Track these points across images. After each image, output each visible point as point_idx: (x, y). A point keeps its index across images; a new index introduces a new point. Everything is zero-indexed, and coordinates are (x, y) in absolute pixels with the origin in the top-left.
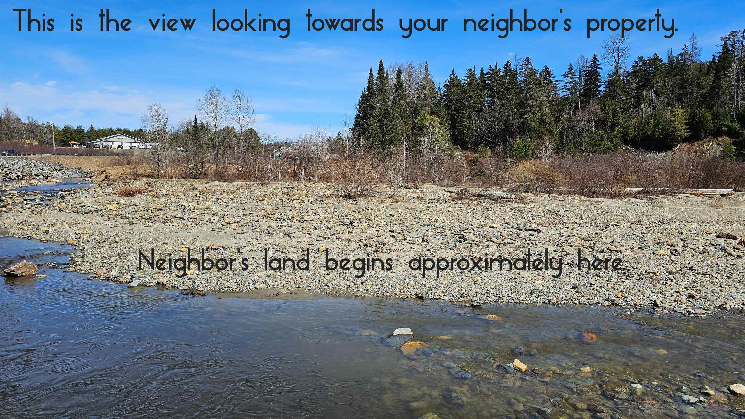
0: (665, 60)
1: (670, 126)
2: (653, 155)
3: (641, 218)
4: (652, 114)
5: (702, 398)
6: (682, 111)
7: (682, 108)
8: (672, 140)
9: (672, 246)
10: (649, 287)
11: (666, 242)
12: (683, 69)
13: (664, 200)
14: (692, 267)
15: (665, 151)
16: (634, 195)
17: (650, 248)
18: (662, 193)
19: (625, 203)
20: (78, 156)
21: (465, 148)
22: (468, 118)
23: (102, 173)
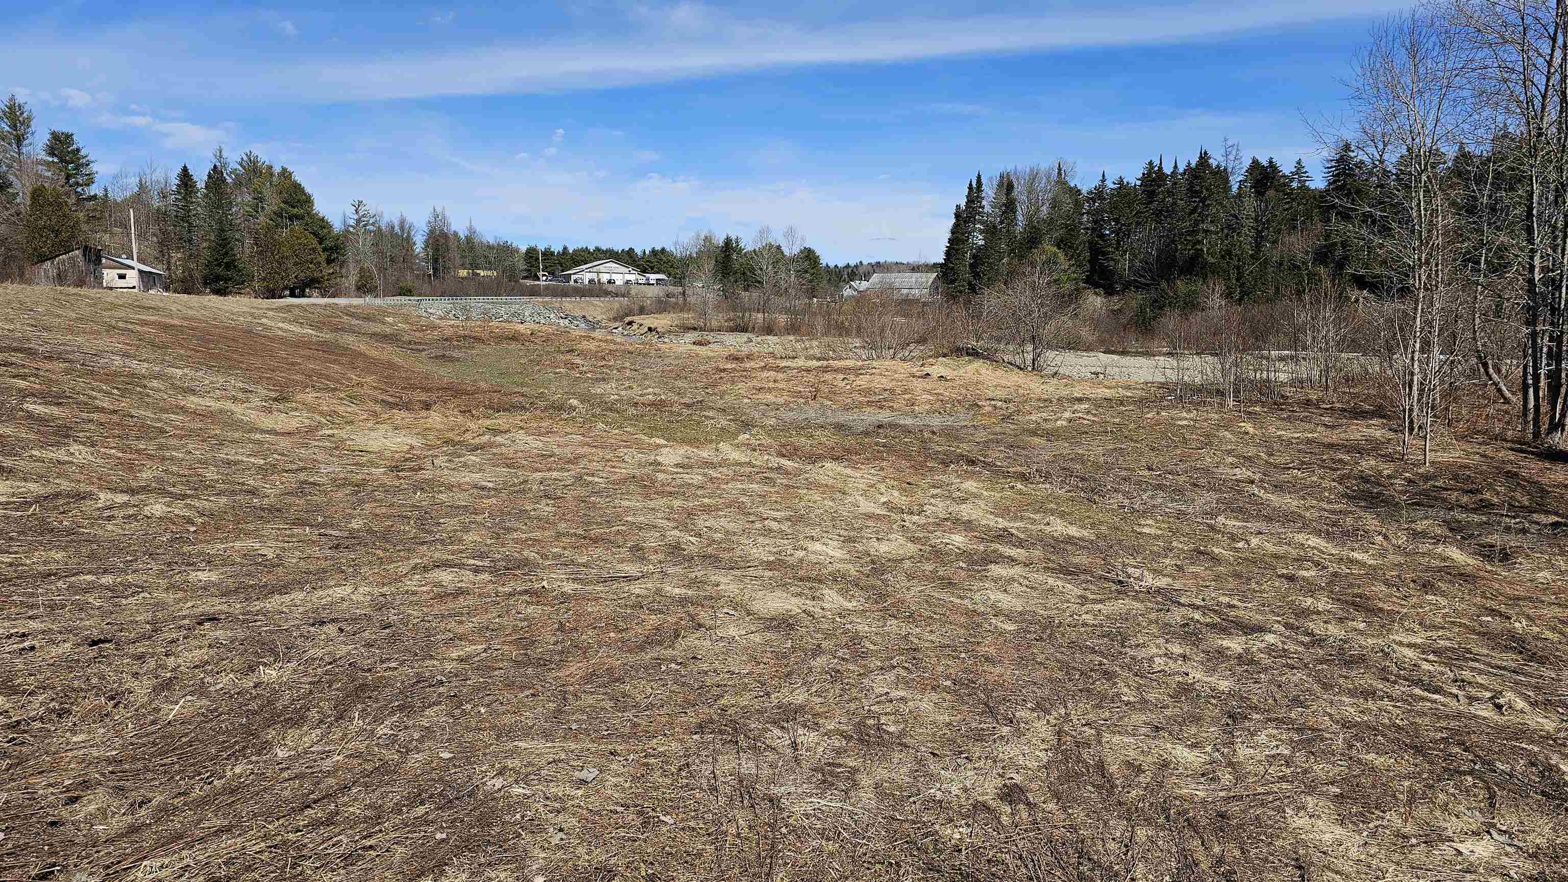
20: (578, 299)
21: (1110, 292)
22: (1117, 249)
23: (630, 323)
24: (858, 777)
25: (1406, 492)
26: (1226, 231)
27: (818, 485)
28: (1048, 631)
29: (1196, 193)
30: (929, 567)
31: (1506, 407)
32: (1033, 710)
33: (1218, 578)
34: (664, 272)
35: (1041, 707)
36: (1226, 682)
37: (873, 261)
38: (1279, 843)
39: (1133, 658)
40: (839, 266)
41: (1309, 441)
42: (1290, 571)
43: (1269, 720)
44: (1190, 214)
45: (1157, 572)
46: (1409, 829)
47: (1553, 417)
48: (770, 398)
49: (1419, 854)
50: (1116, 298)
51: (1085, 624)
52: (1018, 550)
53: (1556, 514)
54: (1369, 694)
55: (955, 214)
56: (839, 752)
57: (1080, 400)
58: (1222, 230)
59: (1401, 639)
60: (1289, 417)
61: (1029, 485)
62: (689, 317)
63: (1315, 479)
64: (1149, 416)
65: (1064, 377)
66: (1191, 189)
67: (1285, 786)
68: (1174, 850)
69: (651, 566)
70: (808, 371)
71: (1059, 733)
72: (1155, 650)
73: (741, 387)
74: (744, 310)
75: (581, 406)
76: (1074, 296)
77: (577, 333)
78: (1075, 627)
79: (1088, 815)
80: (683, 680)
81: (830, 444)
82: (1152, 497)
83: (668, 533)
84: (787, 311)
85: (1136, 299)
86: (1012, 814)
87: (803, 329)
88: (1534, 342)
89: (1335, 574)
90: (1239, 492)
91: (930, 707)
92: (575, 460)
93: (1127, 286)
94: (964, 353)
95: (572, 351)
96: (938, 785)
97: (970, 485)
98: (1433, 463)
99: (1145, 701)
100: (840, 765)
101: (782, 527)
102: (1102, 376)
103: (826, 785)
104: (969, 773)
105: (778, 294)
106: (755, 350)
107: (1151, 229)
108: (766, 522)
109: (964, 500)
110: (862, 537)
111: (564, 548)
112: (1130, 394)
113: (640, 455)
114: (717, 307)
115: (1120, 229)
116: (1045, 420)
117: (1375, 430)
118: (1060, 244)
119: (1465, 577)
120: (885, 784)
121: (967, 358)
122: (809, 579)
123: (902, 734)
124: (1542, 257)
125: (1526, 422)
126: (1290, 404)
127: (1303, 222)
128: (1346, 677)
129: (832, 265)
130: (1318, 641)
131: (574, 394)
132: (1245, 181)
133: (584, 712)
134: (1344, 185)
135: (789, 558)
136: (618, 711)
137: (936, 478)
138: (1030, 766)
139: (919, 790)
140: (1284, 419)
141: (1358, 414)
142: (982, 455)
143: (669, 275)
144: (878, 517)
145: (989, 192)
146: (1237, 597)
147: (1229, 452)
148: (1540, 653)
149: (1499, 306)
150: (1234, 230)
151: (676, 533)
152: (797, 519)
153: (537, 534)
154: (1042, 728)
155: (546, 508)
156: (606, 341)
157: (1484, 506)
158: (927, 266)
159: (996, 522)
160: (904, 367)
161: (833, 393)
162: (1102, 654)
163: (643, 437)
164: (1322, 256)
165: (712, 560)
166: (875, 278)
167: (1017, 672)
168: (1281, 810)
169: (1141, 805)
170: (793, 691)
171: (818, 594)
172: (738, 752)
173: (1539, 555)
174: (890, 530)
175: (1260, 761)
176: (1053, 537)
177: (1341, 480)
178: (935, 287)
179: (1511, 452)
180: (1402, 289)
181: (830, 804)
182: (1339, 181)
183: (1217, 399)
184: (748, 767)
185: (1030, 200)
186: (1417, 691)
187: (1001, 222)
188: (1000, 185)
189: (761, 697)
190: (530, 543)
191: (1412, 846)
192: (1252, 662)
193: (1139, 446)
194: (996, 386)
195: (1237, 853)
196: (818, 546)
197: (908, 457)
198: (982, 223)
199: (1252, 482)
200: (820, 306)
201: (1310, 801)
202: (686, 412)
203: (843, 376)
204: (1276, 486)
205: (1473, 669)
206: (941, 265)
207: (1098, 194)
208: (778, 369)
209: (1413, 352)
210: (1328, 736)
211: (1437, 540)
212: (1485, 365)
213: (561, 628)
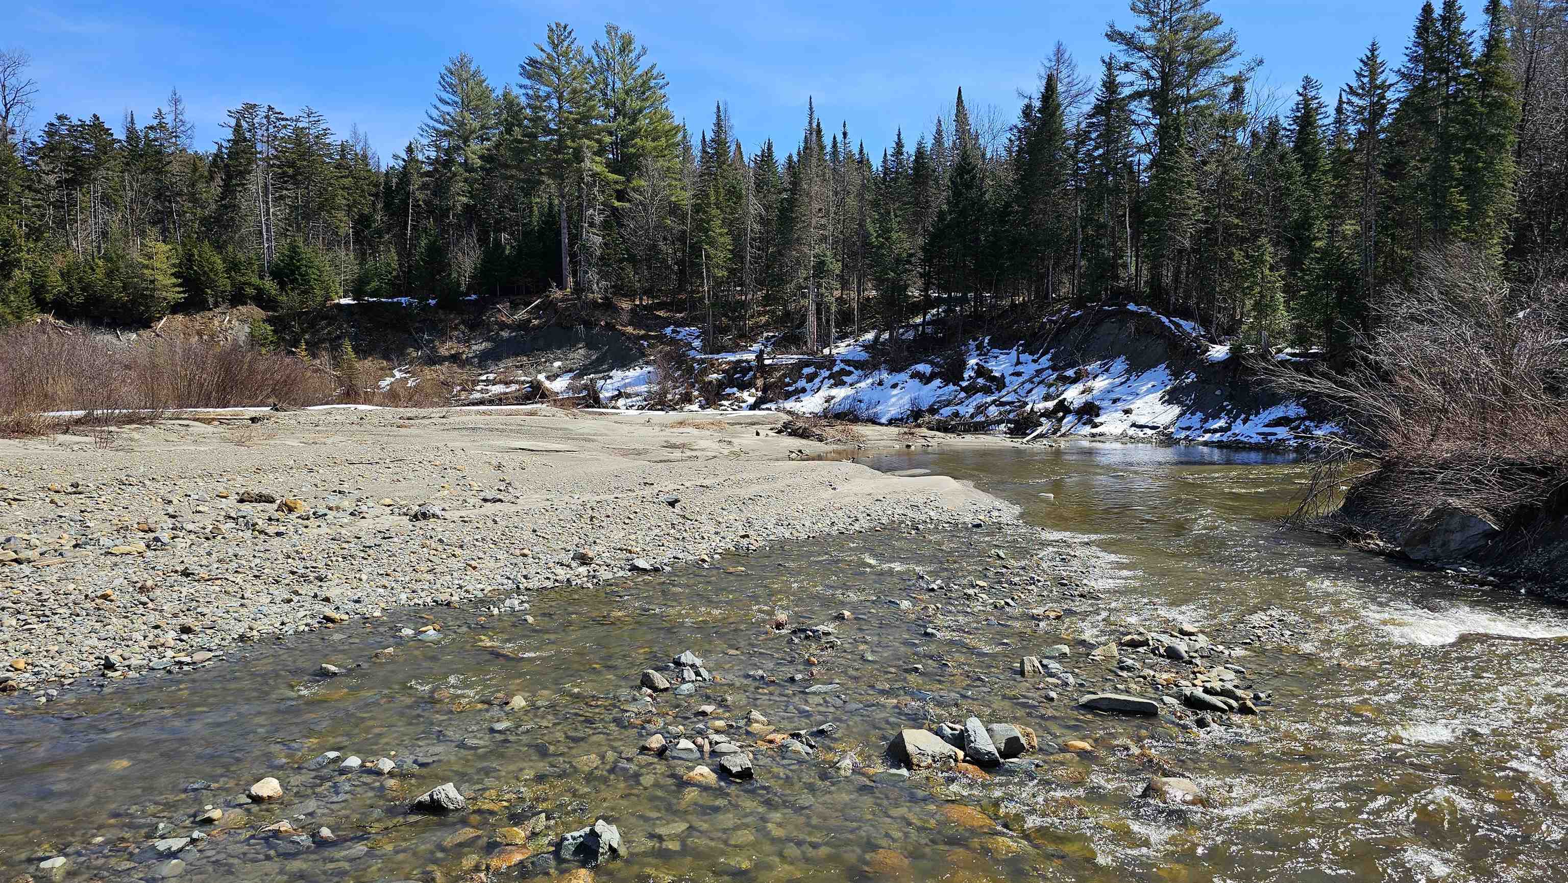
0: (120, 134)
1: (142, 277)
2: (109, 338)
3: (78, 477)
4: (99, 247)
5: (196, 835)
6: (163, 247)
7: (164, 241)
8: (148, 307)
9: (151, 530)
10: (93, 631)
11: (136, 526)
12: (160, 161)
13: (136, 435)
14: (187, 568)
15: (136, 330)
16: (66, 427)
17: (101, 543)
18: (130, 420)
19: (41, 447)
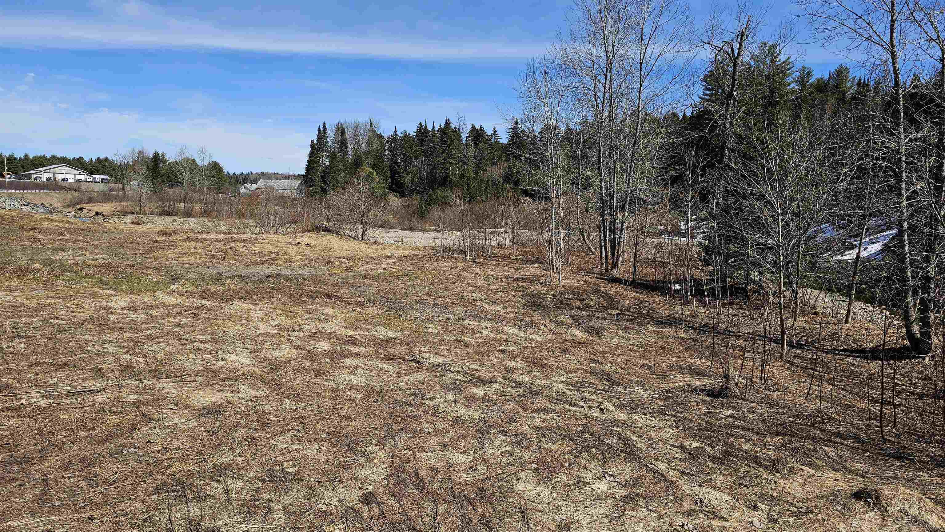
20: (38, 192)
21: (402, 195)
22: (405, 170)
23: (81, 209)
24: (272, 505)
25: (552, 301)
26: (460, 163)
27: (229, 317)
28: (381, 396)
29: (444, 142)
30: (307, 364)
31: (593, 256)
32: (376, 445)
33: (468, 355)
34: (107, 174)
35: (381, 443)
36: (477, 413)
37: (259, 172)
38: (511, 500)
39: (429, 406)
40: (236, 173)
41: (507, 277)
42: (503, 347)
43: (500, 432)
44: (442, 153)
45: (438, 354)
46: (570, 481)
47: (613, 262)
48: (192, 259)
49: (575, 494)
50: (406, 199)
51: (401, 389)
52: (361, 348)
53: (618, 309)
54: (544, 411)
55: (311, 146)
56: (257, 491)
57: (389, 257)
58: (459, 162)
59: (556, 379)
60: (497, 264)
61: (364, 309)
62: (128, 205)
63: (510, 297)
64: (427, 265)
65: (380, 244)
66: (442, 139)
67: (511, 467)
68: (459, 514)
69: (110, 381)
70: (218, 241)
71: (392, 457)
72: (440, 400)
73: (170, 253)
74: (169, 201)
75: (44, 269)
76: (383, 197)
77: (38, 216)
78: (395, 391)
79: (412, 503)
80: (141, 458)
81: (237, 288)
82: (432, 311)
83: (121, 356)
84: (201, 202)
85: (416, 200)
86: (369, 511)
87: (213, 214)
88: (604, 224)
89: (524, 348)
90: (475, 306)
91: (315, 452)
92: (42, 308)
93: (411, 191)
94: (321, 230)
95: (35, 229)
96: (323, 501)
97: (330, 311)
98: (563, 286)
99: (437, 431)
100: (259, 500)
101: (207, 346)
102: (400, 243)
103: (250, 513)
104: (342, 490)
105: (194, 190)
106: (179, 227)
107: (422, 161)
108: (195, 344)
109: (326, 320)
110: (263, 349)
111: (37, 374)
112: (416, 253)
113: (95, 303)
114: (149, 199)
115: (406, 159)
116: (371, 269)
117: (535, 270)
118: (374, 166)
119: (582, 344)
120: (290, 507)
121: (323, 233)
122: (228, 379)
123: (298, 472)
124: (605, 183)
125: (602, 264)
126: (497, 257)
127: (498, 161)
128: (533, 403)
129: (231, 173)
130: (519, 385)
131: (37, 260)
132: (469, 137)
133: (63, 491)
134: (516, 141)
135: (213, 367)
136: (92, 487)
137: (308, 307)
138: (377, 479)
139: (311, 507)
140: (494, 265)
141: (528, 262)
142: (335, 292)
143: (112, 176)
144: (272, 335)
145: (331, 134)
146: (478, 364)
147: (469, 284)
148: (617, 380)
149: (587, 207)
150: (464, 163)
151: (127, 356)
152: (216, 340)
153: (13, 365)
154: (382, 455)
155: (19, 346)
156: (62, 222)
157: (587, 307)
158: (294, 176)
159: (347, 332)
160: (283, 240)
161: (236, 256)
162: (411, 405)
163: (96, 290)
164: (508, 179)
165: (157, 373)
166: (261, 182)
167: (365, 423)
168: (510, 482)
169: (439, 491)
170: (222, 455)
171: (235, 389)
172: (187, 503)
173: (612, 330)
174: (281, 343)
175: (498, 456)
176: (379, 338)
177: (523, 297)
178: (300, 190)
179: (596, 279)
180: (545, 198)
181: (254, 526)
182: (514, 140)
183: (461, 256)
184: (194, 511)
185: (355, 140)
186: (567, 407)
187: (339, 152)
188: (337, 129)
189: (200, 462)
190: (8, 372)
191: (572, 490)
192: (489, 400)
193: (423, 282)
194: (341, 250)
195: (491, 510)
196: (233, 357)
197: (289, 295)
198: (328, 152)
199: (481, 300)
200: (224, 199)
201: (523, 474)
202: (129, 271)
203: (243, 245)
204: (493, 302)
205: (589, 392)
206: (304, 176)
207: (393, 139)
208: (197, 240)
209: (552, 230)
210: (529, 436)
211: (568, 326)
212: (583, 236)
213: (40, 432)
